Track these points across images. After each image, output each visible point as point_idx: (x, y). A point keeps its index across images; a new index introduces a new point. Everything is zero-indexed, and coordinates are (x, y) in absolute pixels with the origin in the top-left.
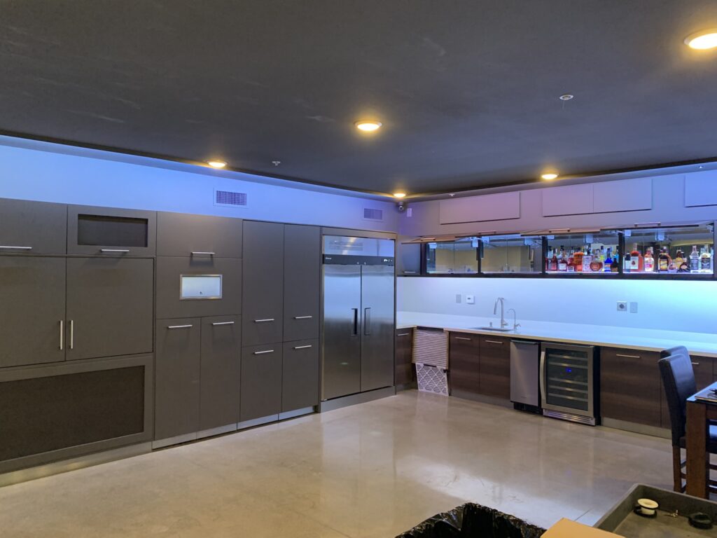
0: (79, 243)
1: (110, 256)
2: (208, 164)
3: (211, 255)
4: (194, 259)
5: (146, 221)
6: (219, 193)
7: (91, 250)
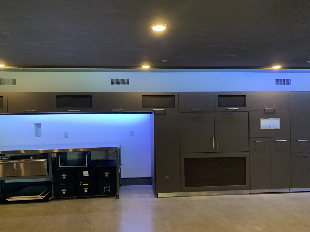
0: (219, 107)
1: (231, 111)
2: (272, 68)
3: (274, 109)
4: (266, 111)
5: (244, 96)
6: (277, 81)
7: (223, 109)
